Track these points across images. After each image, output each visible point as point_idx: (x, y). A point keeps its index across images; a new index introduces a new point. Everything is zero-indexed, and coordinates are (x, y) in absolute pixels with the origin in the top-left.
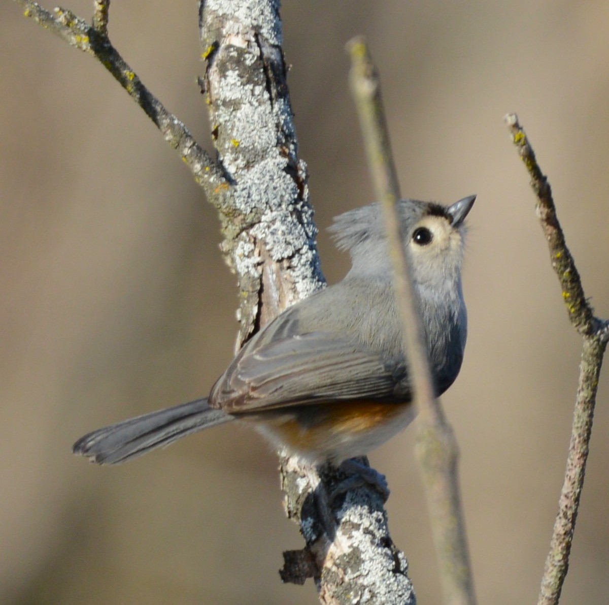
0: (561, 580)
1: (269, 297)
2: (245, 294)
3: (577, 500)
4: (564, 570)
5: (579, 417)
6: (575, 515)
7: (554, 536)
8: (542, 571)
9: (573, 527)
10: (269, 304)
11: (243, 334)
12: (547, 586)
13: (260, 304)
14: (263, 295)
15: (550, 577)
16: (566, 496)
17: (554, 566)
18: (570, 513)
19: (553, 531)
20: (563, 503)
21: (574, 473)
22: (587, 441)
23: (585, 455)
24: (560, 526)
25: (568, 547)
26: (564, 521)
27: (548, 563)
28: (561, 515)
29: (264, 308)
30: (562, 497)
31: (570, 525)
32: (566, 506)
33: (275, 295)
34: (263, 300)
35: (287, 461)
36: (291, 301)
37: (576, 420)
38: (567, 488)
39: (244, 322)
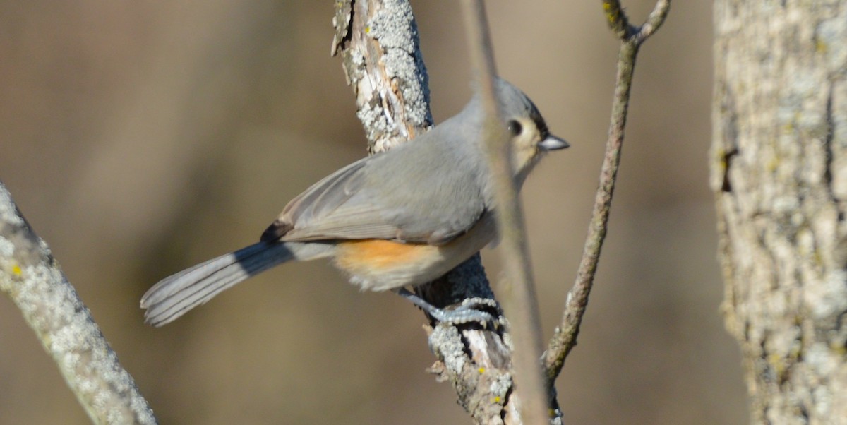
0: (601, 242)
1: (360, 7)
2: (340, 5)
3: (614, 176)
4: (603, 234)
5: (617, 107)
6: (612, 189)
7: (596, 206)
8: (586, 235)
9: (611, 198)
10: (360, 13)
11: (339, 38)
12: (590, 247)
13: (352, 13)
14: (355, 6)
15: (592, 240)
16: (606, 173)
17: (595, 230)
18: (608, 187)
19: (594, 201)
20: (604, 179)
21: (612, 153)
22: (622, 127)
23: (621, 139)
24: (600, 198)
25: (607, 215)
26: (603, 194)
27: (591, 228)
28: (602, 188)
29: (356, 17)
30: (603, 174)
31: (608, 197)
32: (606, 182)
33: (365, 6)
34: (355, 10)
35: (375, 143)
36: (378, 11)
37: (614, 109)
38: (606, 166)
39: (339, 28)
